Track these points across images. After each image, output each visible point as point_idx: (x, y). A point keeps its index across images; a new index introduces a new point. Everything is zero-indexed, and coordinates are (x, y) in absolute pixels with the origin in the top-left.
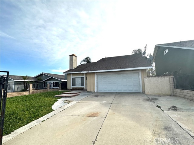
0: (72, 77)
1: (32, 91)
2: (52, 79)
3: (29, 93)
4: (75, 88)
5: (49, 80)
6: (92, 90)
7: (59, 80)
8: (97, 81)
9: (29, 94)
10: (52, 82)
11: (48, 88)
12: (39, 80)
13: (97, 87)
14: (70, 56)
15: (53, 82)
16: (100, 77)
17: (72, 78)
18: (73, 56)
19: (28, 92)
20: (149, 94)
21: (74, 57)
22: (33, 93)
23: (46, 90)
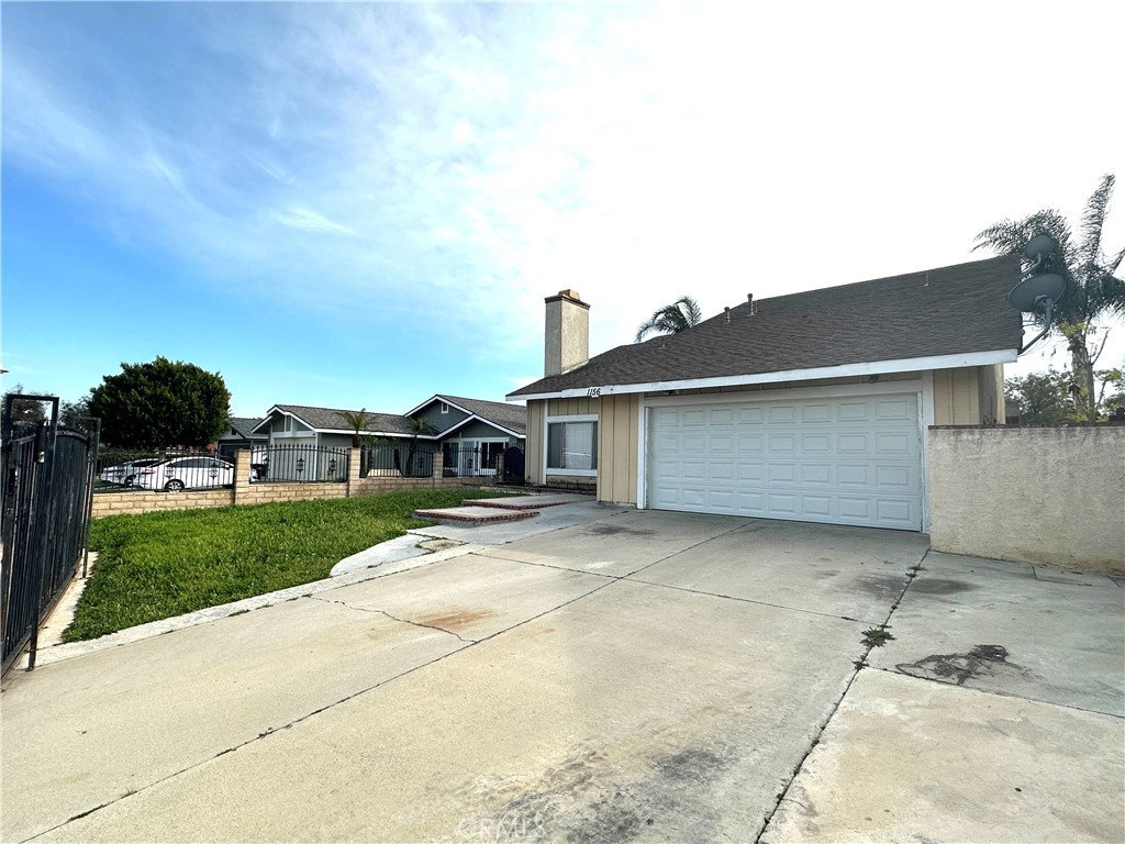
0: (548, 420)
1: (358, 483)
2: (474, 427)
3: (348, 490)
4: (563, 482)
5: (465, 430)
6: (620, 497)
7: (508, 435)
8: (650, 443)
9: (348, 494)
10: (478, 441)
11: (438, 473)
12: (417, 429)
13: (649, 478)
14: (548, 300)
15: (484, 445)
16: (667, 420)
17: (550, 425)
18: (565, 304)
19: (342, 486)
20: (956, 549)
21: (569, 310)
22: (363, 490)
23: (424, 481)
